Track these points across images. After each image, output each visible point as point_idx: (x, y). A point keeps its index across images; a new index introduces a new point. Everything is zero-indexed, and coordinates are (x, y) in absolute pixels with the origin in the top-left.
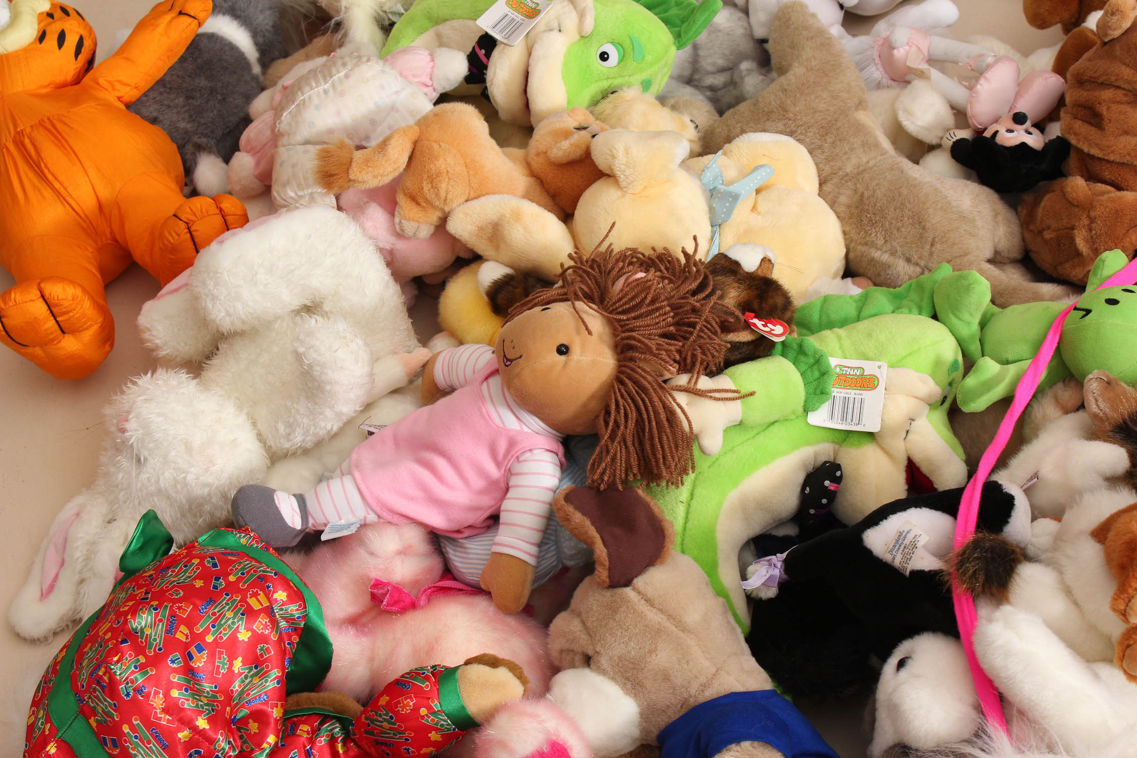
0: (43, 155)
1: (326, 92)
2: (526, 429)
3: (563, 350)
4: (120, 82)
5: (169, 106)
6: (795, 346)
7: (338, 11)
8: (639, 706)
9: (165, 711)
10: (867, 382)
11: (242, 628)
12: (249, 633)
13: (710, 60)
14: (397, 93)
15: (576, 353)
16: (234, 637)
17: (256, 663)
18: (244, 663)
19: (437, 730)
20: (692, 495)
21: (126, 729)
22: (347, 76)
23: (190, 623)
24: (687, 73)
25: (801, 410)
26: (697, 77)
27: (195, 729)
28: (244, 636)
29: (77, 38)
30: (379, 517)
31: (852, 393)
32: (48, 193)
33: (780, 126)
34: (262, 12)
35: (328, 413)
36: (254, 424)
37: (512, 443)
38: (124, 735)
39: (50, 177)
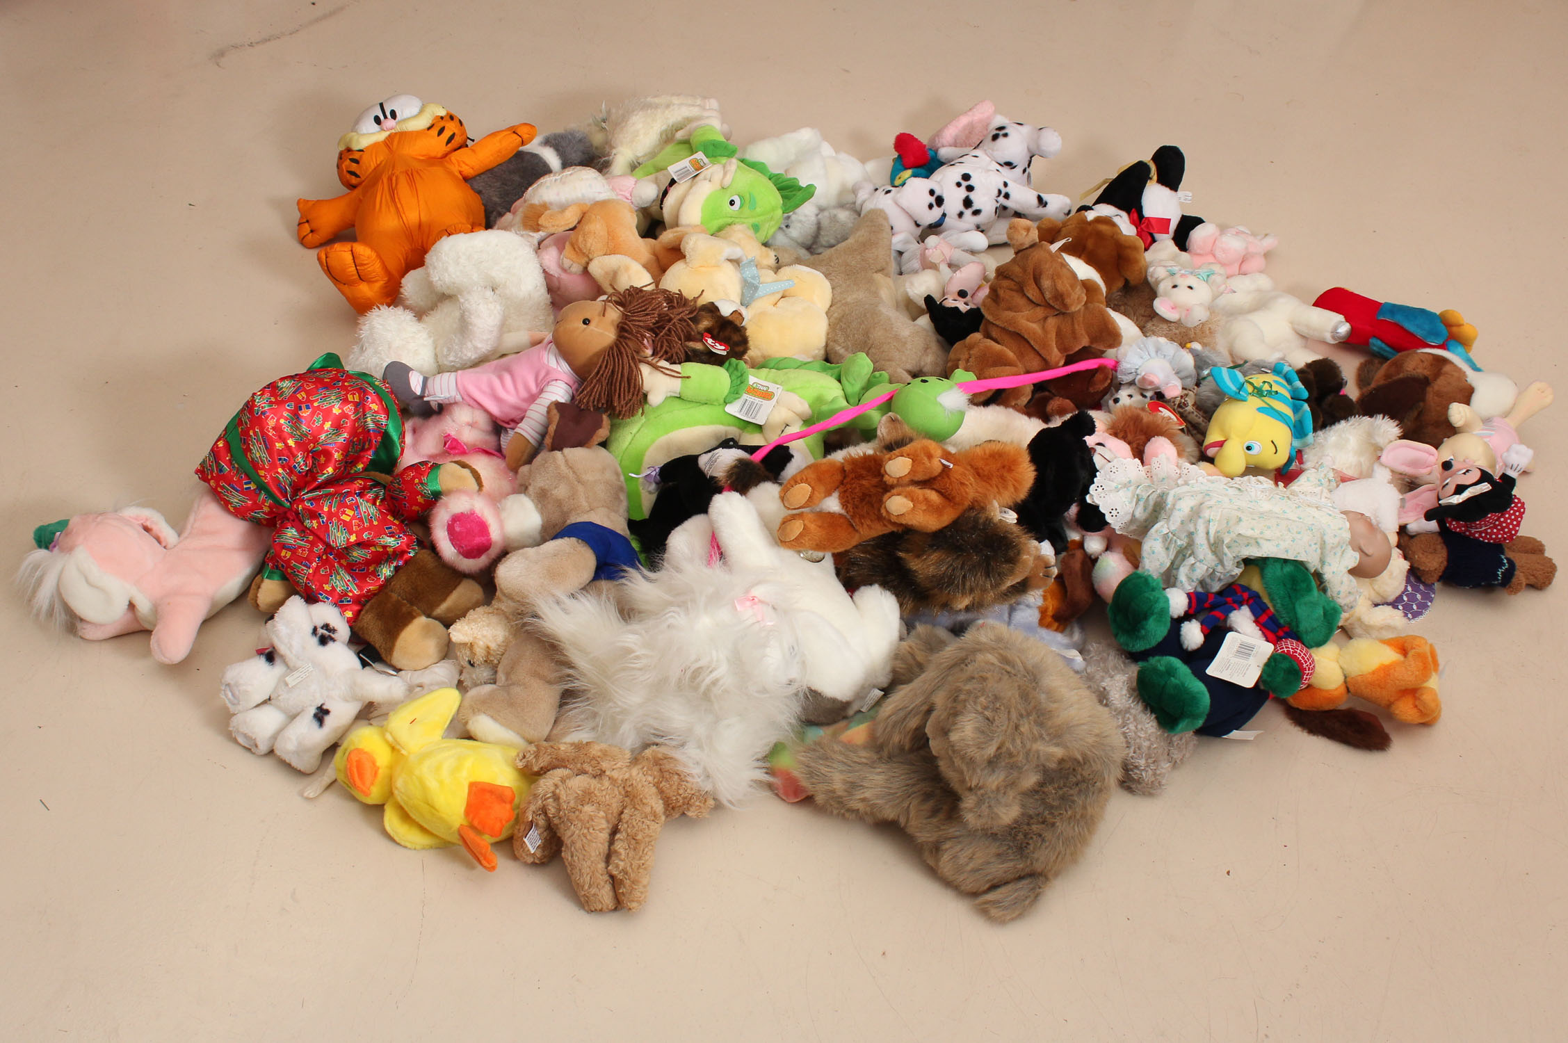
0: (398, 186)
1: (556, 180)
2: (559, 369)
3: (586, 322)
4: (464, 162)
5: (490, 186)
6: (734, 365)
7: (609, 155)
8: (543, 520)
9: (274, 428)
10: (767, 395)
11: (337, 406)
12: (340, 411)
13: (826, 239)
14: (599, 193)
15: (592, 326)
16: (330, 410)
17: (338, 427)
18: (332, 426)
19: (422, 496)
20: (638, 432)
21: (251, 433)
22: (571, 174)
23: (309, 393)
24: (809, 243)
25: (722, 401)
26: (814, 246)
27: (286, 444)
28: (336, 411)
29: (451, 133)
30: (463, 399)
31: (757, 400)
32: (393, 210)
33: (824, 269)
34: (575, 151)
35: (469, 344)
36: (435, 348)
37: (548, 373)
38: (250, 436)
39: (397, 200)
